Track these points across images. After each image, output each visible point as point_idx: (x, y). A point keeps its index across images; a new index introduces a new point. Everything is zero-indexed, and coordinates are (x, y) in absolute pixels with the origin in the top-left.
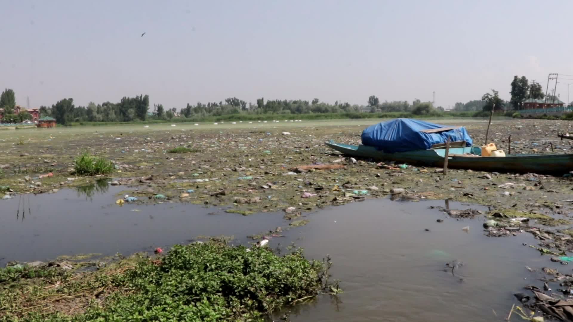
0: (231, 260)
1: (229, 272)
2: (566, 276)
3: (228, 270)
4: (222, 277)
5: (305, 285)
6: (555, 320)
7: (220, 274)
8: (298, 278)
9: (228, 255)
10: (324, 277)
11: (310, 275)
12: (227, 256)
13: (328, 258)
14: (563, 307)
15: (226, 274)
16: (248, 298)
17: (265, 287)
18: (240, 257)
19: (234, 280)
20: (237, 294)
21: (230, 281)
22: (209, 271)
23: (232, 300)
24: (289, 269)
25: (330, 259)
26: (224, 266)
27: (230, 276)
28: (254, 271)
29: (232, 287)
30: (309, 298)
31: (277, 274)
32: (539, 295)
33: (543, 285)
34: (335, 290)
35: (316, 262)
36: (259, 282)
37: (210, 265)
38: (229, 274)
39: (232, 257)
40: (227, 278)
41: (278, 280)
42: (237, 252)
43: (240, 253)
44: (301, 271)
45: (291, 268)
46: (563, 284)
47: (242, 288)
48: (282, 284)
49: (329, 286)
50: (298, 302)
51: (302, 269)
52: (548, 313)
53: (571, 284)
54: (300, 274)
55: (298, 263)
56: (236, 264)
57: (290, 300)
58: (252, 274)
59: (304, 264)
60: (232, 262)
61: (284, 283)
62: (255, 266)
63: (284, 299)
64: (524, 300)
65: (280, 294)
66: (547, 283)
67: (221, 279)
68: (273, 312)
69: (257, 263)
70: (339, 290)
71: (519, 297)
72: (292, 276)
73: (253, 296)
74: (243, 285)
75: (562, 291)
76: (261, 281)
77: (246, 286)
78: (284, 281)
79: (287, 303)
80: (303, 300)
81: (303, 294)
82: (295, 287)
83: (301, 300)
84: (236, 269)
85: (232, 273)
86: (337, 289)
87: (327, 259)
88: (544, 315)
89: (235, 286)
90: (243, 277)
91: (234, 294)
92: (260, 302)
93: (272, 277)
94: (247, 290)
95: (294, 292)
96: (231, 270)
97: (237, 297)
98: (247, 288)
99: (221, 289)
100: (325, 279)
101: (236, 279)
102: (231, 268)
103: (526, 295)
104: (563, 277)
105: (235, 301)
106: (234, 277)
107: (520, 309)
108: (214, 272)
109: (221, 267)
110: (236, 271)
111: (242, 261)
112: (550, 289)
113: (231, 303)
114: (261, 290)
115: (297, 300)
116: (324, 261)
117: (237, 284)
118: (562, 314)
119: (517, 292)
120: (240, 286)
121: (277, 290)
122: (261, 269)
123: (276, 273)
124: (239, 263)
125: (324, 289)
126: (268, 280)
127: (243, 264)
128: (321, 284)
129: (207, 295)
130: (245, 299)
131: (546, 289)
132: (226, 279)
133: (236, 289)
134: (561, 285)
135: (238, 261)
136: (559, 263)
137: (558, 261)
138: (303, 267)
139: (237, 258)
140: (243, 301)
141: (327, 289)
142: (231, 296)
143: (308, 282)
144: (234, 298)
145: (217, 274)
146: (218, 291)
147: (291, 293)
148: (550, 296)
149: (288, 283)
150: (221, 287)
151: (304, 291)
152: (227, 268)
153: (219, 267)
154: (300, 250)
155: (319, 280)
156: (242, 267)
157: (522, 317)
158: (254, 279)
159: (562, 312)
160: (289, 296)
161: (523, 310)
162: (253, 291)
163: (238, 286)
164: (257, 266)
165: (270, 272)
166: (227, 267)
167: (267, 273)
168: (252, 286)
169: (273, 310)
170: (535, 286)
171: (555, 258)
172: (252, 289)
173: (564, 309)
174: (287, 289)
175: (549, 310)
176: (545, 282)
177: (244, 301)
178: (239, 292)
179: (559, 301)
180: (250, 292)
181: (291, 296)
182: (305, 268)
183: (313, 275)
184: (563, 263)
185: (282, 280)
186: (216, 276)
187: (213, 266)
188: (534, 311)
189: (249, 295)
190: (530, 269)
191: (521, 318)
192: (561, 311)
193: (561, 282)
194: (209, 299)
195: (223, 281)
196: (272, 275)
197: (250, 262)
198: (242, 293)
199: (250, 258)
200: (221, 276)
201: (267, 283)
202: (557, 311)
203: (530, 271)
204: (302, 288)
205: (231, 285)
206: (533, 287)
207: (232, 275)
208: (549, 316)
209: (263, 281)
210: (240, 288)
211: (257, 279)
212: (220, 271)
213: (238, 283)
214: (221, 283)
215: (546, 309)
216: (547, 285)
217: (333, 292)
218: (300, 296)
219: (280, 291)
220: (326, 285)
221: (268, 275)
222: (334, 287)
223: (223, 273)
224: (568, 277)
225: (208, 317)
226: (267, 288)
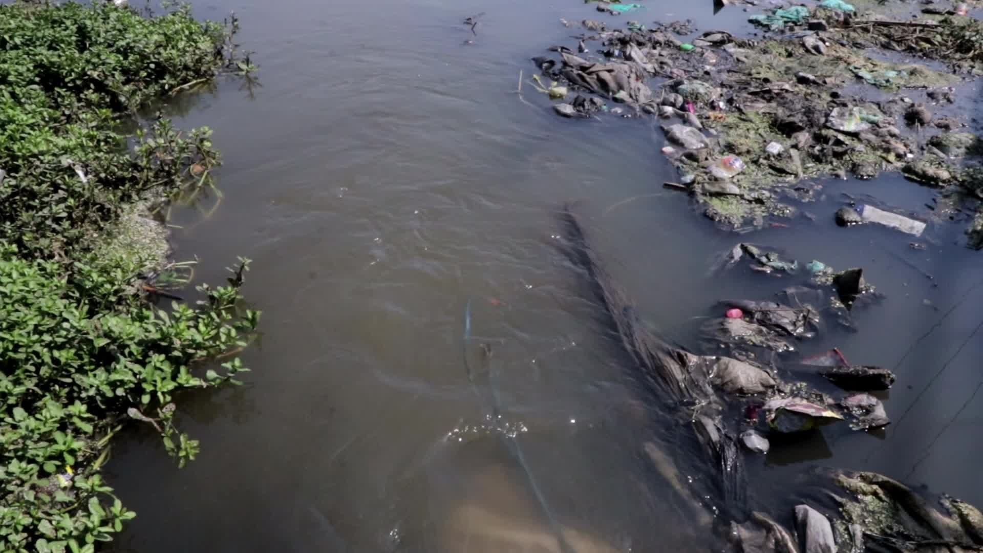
0: (53, 27)
1: (50, 48)
2: (615, 31)
3: (46, 44)
4: (37, 58)
5: (192, 62)
6: (584, 91)
7: (32, 53)
8: (179, 50)
9: (46, 19)
10: (225, 48)
11: (199, 45)
12: (42, 21)
13: (233, 18)
14: (597, 73)
15: (45, 52)
16: (91, 91)
17: (120, 71)
18: (68, 23)
19: (58, 60)
20: (70, 85)
21: (52, 64)
22: (12, 49)
23: (59, 95)
24: (162, 37)
25: (236, 20)
26: (38, 39)
27: (52, 55)
28: (96, 43)
29: (57, 74)
30: (200, 82)
31: (141, 46)
32: (568, 58)
33: (578, 46)
34: (244, 67)
35: (211, 24)
36: (108, 61)
37: (11, 38)
38: (51, 52)
39: (55, 23)
40: (47, 59)
41: (143, 57)
42: (62, 13)
43: (68, 14)
44: (184, 38)
45: (165, 34)
46: (606, 43)
47: (76, 73)
48: (152, 62)
49: (235, 62)
50: (182, 90)
51: (186, 36)
52: (575, 82)
53: (617, 42)
54: (181, 45)
55: (178, 26)
56: (60, 33)
57: (167, 87)
58: (94, 49)
59: (188, 28)
60: (55, 31)
61: (154, 60)
62: (99, 36)
63: (156, 87)
64: (545, 65)
65: (148, 79)
66: (583, 41)
67: (35, 61)
68: (138, 110)
69: (101, 30)
70: (250, 66)
71: (539, 62)
72: (168, 49)
73: (100, 87)
74: (78, 68)
75: (603, 52)
76: (112, 59)
77: (83, 69)
78: (155, 58)
79: (163, 94)
80: (190, 86)
81: (189, 77)
82: (175, 66)
83: (186, 86)
84: (63, 41)
85: (56, 49)
86: (248, 65)
87: (231, 20)
88: (569, 85)
89: (65, 72)
90: (77, 55)
91: (65, 86)
92: (114, 96)
93: (131, 53)
94: (86, 77)
95: (173, 75)
96: (54, 45)
97: (69, 89)
98: (86, 74)
99: (37, 79)
100: (228, 50)
101: (64, 58)
102: (52, 41)
103: (550, 58)
104: (610, 33)
105: (66, 95)
106: (60, 56)
107: (537, 78)
108: (20, 52)
109: (34, 40)
110: (62, 45)
111: (74, 28)
112: (586, 51)
113: (59, 100)
114: (113, 75)
115: (179, 88)
116: (226, 23)
117: (67, 68)
118: (595, 83)
119: (536, 56)
120: (72, 71)
121: (143, 74)
122: (111, 40)
123: (137, 45)
124: (68, 32)
125: (228, 67)
126: (126, 58)
127: (76, 33)
128: (221, 59)
129: (10, 89)
130: (86, 92)
131: (581, 50)
132: (45, 60)
133: (66, 76)
134: (604, 44)
135: (67, 28)
136: (608, 14)
137: (608, 10)
138: (187, 32)
139: (64, 23)
140: (82, 96)
141: (231, 67)
142: (57, 89)
143: (197, 57)
144: (63, 91)
145: (28, 54)
146: (32, 82)
147: (167, 77)
148: (586, 59)
149: (161, 59)
150: (37, 75)
151: (191, 73)
152: (46, 42)
153: (30, 40)
154: (186, 7)
155: (218, 53)
156: (74, 38)
157: (538, 89)
158: (98, 56)
159: (595, 80)
160: (164, 81)
161: (541, 79)
162: (98, 75)
163: (68, 71)
164: (103, 35)
165: (128, 44)
166: (45, 39)
167: (122, 46)
168: (94, 69)
169: (139, 107)
170: (565, 46)
171: (602, 6)
172: (95, 74)
173: (598, 75)
174: (161, 71)
175: (578, 78)
176: (581, 40)
177: (84, 97)
178: (73, 81)
179: (594, 65)
180: (93, 80)
181: (167, 81)
182: (191, 33)
183: (205, 45)
184: (614, 13)
185: (151, 56)
186: (25, 56)
187: (18, 41)
188: (557, 80)
189: (92, 86)
190: (565, 22)
191: (537, 91)
192: (593, 78)
193: (604, 40)
194: (13, 95)
195: (39, 65)
196: (132, 48)
197: (89, 29)
198: (78, 82)
199: (88, 22)
200: (35, 55)
201: (126, 63)
202: (588, 79)
203: (565, 25)
204: (186, 67)
205: (56, 70)
206: (563, 48)
207: (56, 53)
208: (576, 87)
209: (117, 59)
210: (73, 74)
211: (103, 57)
212: (31, 48)
213: (69, 66)
214: (35, 67)
215: (573, 77)
216: (583, 44)
217: (242, 70)
218: (185, 81)
219: (149, 75)
220: (230, 60)
221: (125, 49)
222: (243, 62)
223: (38, 50)
224: (616, 33)
225: (14, 122)
226: (125, 71)
